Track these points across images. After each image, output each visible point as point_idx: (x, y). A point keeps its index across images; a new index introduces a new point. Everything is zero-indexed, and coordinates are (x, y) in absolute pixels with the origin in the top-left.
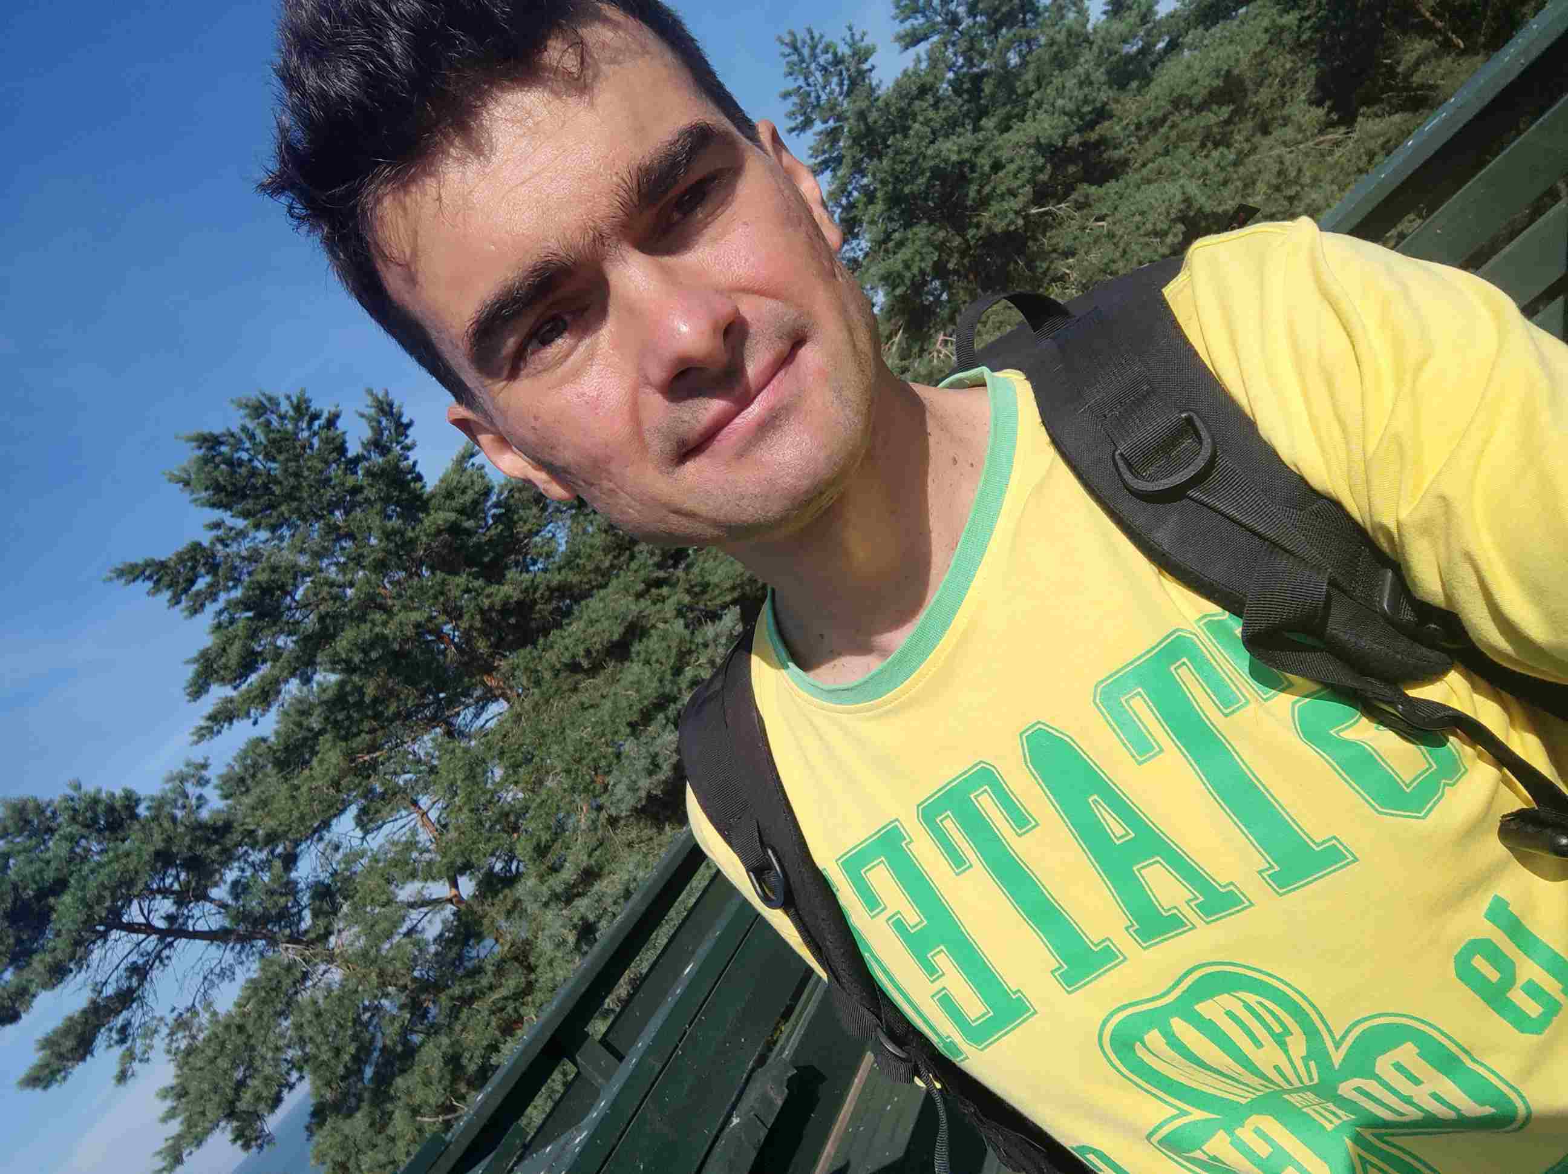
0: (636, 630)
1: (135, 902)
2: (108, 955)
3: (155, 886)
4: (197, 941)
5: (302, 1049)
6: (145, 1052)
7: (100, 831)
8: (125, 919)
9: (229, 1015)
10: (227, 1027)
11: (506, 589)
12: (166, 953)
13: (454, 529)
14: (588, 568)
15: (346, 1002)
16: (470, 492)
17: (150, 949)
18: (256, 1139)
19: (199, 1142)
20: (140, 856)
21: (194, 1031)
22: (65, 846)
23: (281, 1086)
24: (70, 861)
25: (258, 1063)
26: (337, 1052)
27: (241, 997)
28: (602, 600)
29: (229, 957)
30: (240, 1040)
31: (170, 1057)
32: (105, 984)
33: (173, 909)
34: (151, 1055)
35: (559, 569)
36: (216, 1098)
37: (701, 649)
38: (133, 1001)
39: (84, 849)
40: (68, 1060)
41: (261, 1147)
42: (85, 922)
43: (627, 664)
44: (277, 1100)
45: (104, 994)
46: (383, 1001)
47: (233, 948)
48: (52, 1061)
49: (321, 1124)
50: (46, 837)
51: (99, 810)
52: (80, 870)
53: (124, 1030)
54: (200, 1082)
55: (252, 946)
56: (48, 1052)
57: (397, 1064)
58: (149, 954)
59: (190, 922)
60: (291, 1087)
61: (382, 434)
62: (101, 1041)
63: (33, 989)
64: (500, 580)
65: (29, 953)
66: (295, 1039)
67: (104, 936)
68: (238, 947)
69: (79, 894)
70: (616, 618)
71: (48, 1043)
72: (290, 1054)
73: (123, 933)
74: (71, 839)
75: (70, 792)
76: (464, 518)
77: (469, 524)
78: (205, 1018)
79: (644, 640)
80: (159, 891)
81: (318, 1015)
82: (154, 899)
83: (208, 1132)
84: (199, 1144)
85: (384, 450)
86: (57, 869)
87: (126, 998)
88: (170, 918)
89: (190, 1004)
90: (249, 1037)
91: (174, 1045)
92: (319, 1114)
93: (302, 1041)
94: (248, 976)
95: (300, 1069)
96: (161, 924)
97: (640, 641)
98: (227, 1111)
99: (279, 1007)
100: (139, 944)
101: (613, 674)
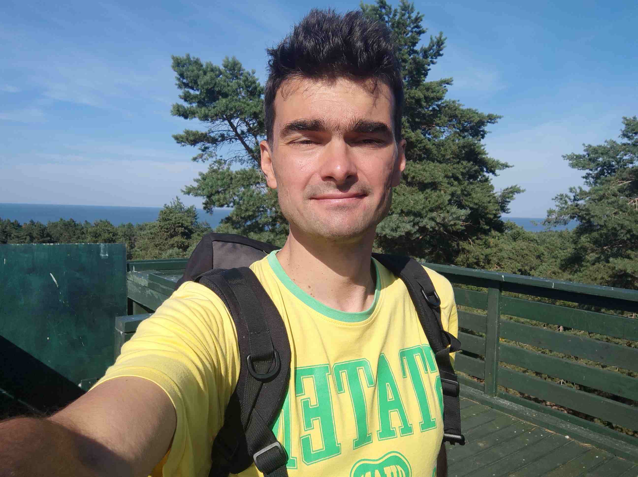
0: (434, 186)
1: (239, 119)
2: (220, 125)
3: (247, 120)
4: (243, 145)
5: (240, 200)
6: (205, 159)
7: (248, 91)
8: (232, 121)
9: (232, 172)
10: (229, 175)
11: (412, 134)
12: (233, 140)
13: (418, 101)
14: (442, 152)
15: (260, 200)
16: (435, 94)
17: (231, 135)
18: (208, 209)
19: (196, 195)
20: (251, 108)
21: (220, 167)
22: (236, 86)
23: (227, 204)
24: (234, 91)
25: (227, 192)
26: (247, 210)
27: (239, 171)
28: (435, 166)
29: (246, 158)
30: (229, 181)
31: (209, 167)
32: (213, 132)
33: (245, 131)
34: (206, 161)
35: (434, 144)
36: (210, 189)
37: (445, 212)
38: (215, 143)
39: (240, 91)
40: (188, 142)
41: (208, 212)
42: (222, 111)
43: (420, 193)
44: (222, 206)
45: (210, 134)
46: (269, 210)
47: (249, 156)
48: (185, 138)
49: (226, 223)
50: (235, 78)
51: (253, 85)
52: (233, 97)
53: (206, 148)
54: (210, 181)
55: (254, 161)
56: (186, 135)
57: (257, 229)
58: (229, 136)
59: (246, 139)
60: (228, 206)
61: (430, 50)
62: (199, 145)
63: (196, 115)
64: (414, 130)
65: (204, 105)
66: (240, 196)
67: (224, 120)
68: (251, 158)
69: (228, 103)
70: (432, 176)
71: (187, 132)
72: (236, 198)
73: (228, 124)
74: (239, 86)
75: (251, 72)
76: (424, 100)
77: (424, 104)
78: (226, 167)
79: (433, 191)
80: (247, 122)
81: (251, 196)
82: (244, 123)
83: (200, 195)
84: (196, 196)
85: (425, 56)
86: (229, 90)
87: (214, 141)
88: (243, 132)
89: (226, 160)
90: (231, 183)
91: (213, 166)
92: (228, 220)
93: (241, 198)
94: (246, 167)
95: (234, 204)
96: (239, 131)
97: (432, 190)
98: (209, 195)
99: (245, 184)
100: (229, 131)
101: (413, 191)
